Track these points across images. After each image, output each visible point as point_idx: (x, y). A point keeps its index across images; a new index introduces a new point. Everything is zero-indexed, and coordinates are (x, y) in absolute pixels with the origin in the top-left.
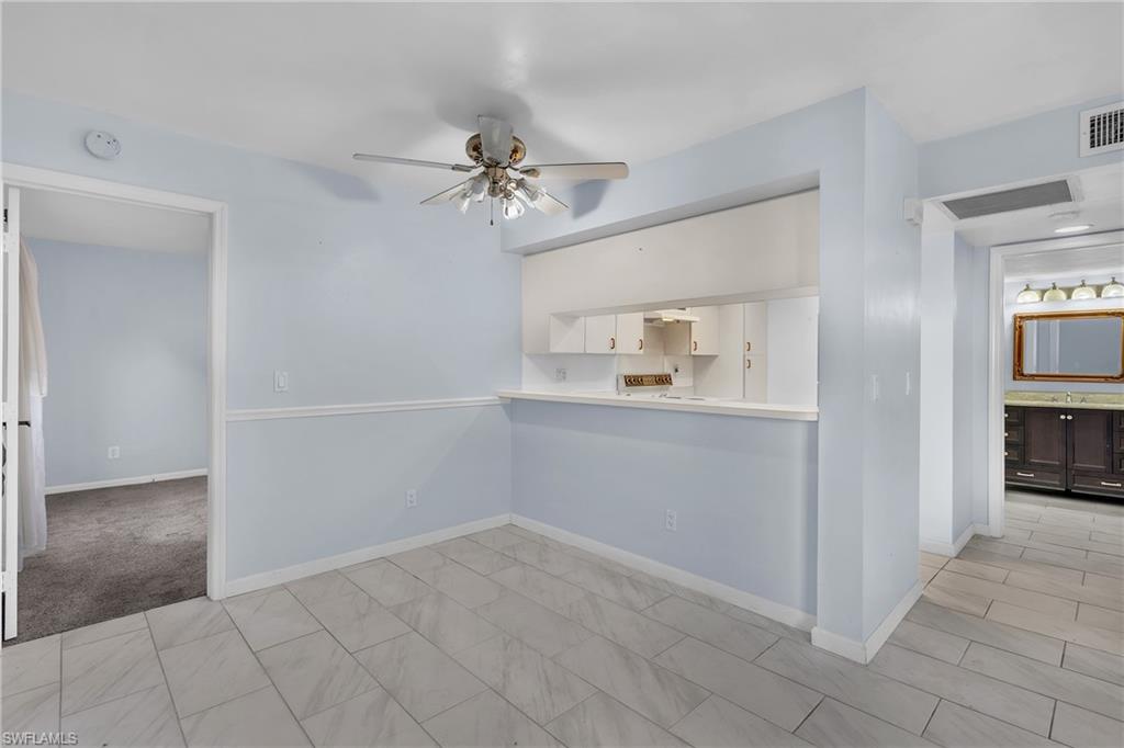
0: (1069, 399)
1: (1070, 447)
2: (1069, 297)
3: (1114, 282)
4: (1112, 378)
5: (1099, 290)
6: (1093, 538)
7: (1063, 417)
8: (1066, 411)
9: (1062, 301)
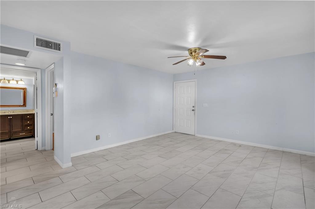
0: (9, 112)
1: (11, 126)
2: (9, 83)
3: (21, 80)
4: (21, 106)
5: (17, 81)
6: (23, 149)
7: (9, 117)
8: (10, 116)
9: (7, 83)
